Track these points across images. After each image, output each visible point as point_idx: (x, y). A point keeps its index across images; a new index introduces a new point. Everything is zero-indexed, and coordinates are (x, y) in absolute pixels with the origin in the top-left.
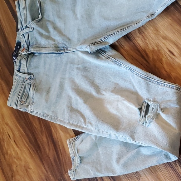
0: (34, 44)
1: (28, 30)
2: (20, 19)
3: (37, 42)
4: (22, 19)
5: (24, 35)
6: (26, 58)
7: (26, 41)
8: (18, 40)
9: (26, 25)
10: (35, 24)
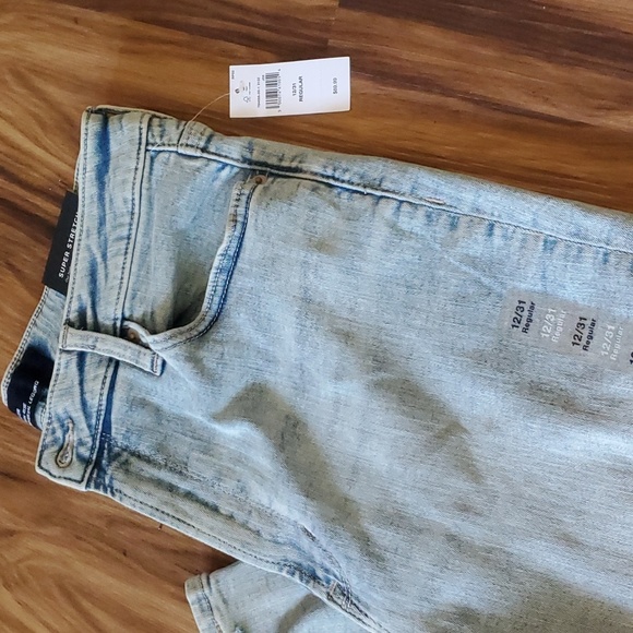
0: (143, 448)
2: (89, 248)
3: (161, 447)
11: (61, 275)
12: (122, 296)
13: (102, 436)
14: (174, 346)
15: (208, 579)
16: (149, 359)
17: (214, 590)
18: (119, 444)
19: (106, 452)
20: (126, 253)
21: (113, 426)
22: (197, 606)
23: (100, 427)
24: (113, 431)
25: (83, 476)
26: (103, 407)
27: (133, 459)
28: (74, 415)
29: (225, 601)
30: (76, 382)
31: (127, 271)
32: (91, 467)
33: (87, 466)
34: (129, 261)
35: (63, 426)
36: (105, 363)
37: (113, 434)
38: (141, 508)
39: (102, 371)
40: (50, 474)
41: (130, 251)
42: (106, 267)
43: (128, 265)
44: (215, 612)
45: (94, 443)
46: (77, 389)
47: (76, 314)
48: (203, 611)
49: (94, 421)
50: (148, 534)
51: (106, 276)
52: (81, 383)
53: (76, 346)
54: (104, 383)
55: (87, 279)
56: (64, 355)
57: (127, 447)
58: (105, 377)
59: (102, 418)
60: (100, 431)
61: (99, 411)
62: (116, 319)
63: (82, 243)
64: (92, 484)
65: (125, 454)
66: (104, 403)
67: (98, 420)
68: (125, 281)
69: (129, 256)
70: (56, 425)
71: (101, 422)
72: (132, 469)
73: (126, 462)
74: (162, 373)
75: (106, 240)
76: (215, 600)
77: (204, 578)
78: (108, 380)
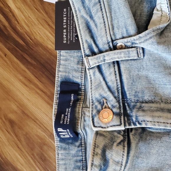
0: (147, 98)
1: (122, 55)
2: (82, 17)
3: (156, 94)
4: (91, 17)
5: (99, 67)
6: (123, 141)
7: (109, 88)
8: (64, 74)
9: (112, 41)
10: (152, 40)
11: (65, 42)
12: (108, 30)
13: (122, 101)
14: (151, 38)
16: (135, 52)
18: (133, 101)
19: (127, 107)
20: (101, 10)
21: (127, 93)
23: (120, 96)
24: (128, 95)
25: (121, 122)
26: (119, 86)
27: (143, 105)
28: (105, 95)
30: (102, 80)
31: (105, 18)
32: (122, 117)
33: (120, 117)
34: (104, 13)
35: (100, 103)
36: (112, 65)
37: (128, 97)
38: (159, 125)
39: (112, 70)
40: (102, 127)
41: (103, 7)
42: (94, 21)
43: (105, 15)
45: (120, 105)
46: (103, 83)
47: (88, 50)
49: (116, 94)
51: (96, 25)
52: (104, 79)
53: (96, 63)
54: (116, 75)
55: (87, 32)
56: (91, 70)
57: (138, 100)
58: (115, 72)
59: (120, 91)
60: (121, 98)
61: (118, 88)
62: (108, 43)
63: (78, 16)
64: (127, 124)
65: (138, 104)
66: (119, 83)
67: (118, 93)
68: (106, 23)
69: (103, 10)
70: (97, 104)
71: (120, 93)
72: (145, 109)
73: (141, 107)
74: (144, 56)
75: (89, 9)
78: (117, 72)
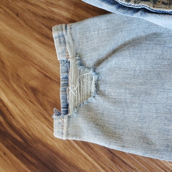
15: (66, 26)
17: (68, 32)
22: (57, 40)
29: (73, 40)
44: (67, 45)
48: (60, 43)
50: (32, 7)
76: (68, 38)
77: (64, 26)
